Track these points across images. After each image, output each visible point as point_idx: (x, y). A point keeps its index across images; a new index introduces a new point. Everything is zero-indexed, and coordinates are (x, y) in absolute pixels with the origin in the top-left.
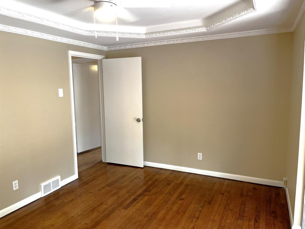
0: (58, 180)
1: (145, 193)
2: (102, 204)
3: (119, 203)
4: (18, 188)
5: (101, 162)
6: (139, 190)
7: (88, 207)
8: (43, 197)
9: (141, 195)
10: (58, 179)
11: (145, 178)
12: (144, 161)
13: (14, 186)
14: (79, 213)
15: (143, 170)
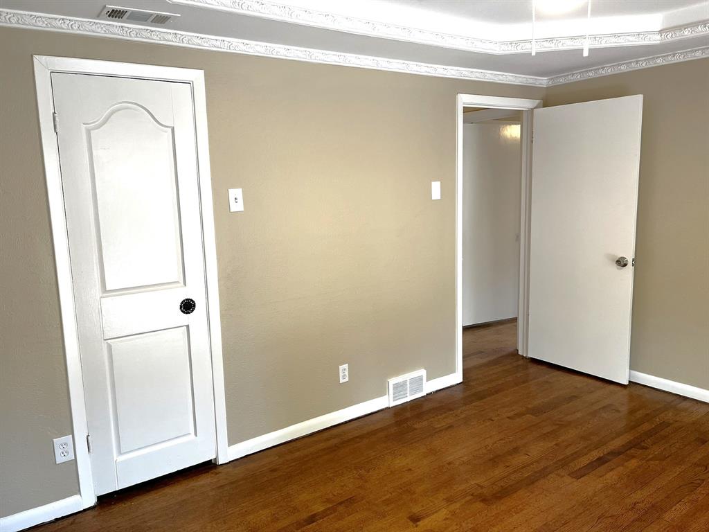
0: (421, 379)
1: (632, 451)
2: (516, 450)
3: (559, 458)
4: (347, 380)
5: (515, 354)
6: (613, 439)
7: (484, 451)
8: (392, 407)
9: (619, 453)
10: (422, 376)
11: (632, 412)
12: (630, 369)
13: (341, 374)
14: (465, 459)
15: (625, 392)
